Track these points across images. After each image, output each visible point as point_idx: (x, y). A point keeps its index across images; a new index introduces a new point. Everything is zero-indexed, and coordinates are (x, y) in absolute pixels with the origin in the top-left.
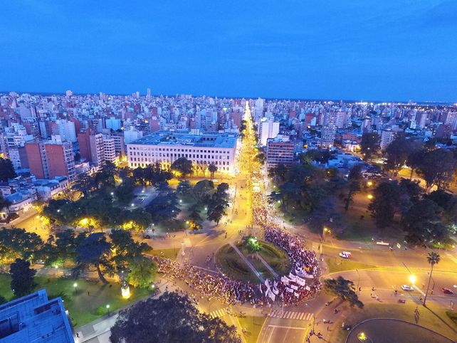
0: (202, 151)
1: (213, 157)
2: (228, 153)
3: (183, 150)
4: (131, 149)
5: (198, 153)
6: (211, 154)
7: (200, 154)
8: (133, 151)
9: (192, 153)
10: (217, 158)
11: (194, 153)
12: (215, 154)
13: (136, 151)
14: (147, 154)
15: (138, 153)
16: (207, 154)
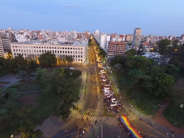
0: (63, 48)
1: (71, 53)
2: (82, 49)
3: (50, 48)
4: (14, 47)
5: (61, 50)
6: (70, 50)
7: (62, 50)
8: (15, 48)
9: (57, 50)
10: (74, 53)
11: (58, 50)
12: (72, 50)
13: (18, 49)
14: (26, 51)
15: (19, 50)
16: (67, 50)
